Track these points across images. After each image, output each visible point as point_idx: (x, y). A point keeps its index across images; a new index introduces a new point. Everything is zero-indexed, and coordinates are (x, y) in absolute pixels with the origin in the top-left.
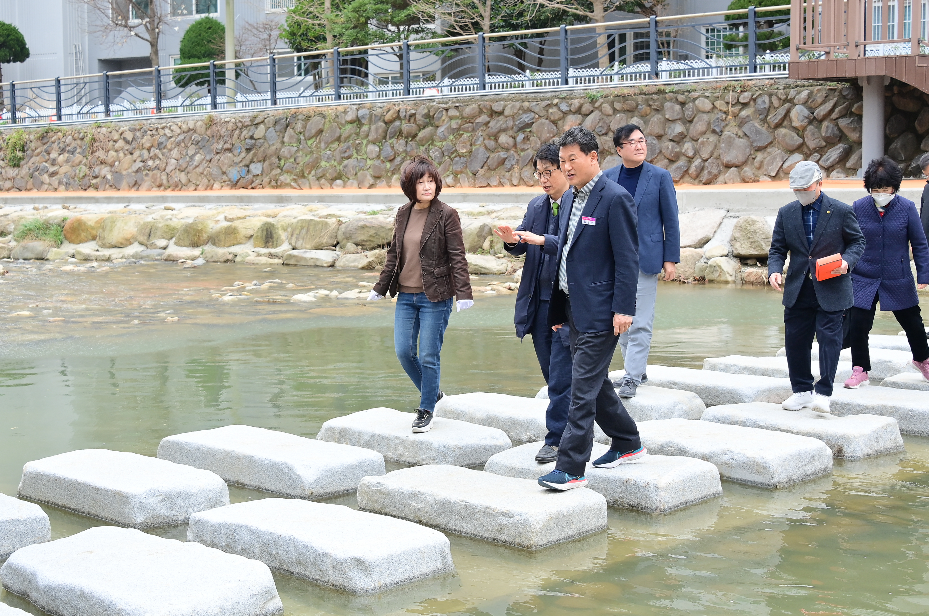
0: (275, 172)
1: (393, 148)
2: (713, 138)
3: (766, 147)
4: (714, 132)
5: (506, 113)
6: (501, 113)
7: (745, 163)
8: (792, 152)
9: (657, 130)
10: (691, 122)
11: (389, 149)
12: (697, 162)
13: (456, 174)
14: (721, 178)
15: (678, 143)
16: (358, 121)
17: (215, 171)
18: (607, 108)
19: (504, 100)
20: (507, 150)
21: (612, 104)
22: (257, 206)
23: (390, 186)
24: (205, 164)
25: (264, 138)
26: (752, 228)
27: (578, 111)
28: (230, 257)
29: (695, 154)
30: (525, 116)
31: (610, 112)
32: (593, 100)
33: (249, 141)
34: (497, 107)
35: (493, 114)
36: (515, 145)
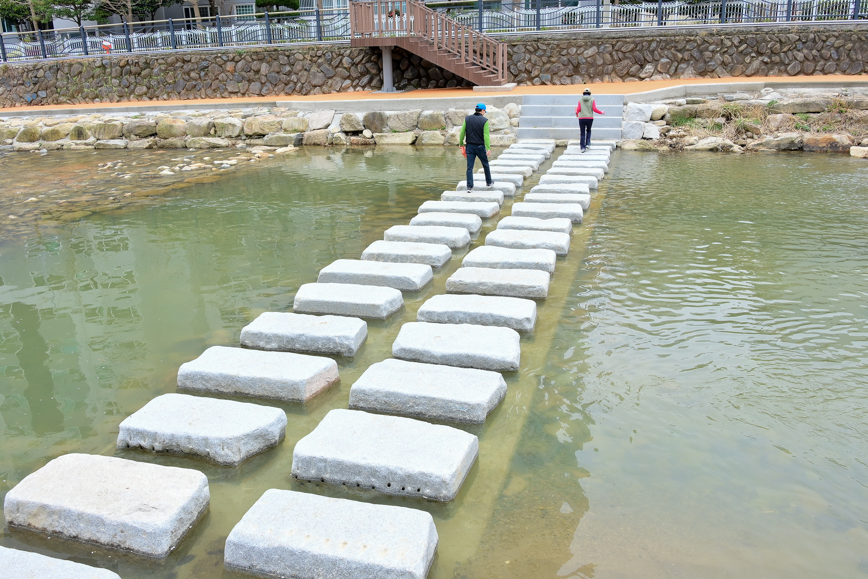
0: (55, 96)
1: (128, 80)
2: (306, 73)
3: (332, 77)
4: (306, 70)
5: (193, 61)
6: (189, 61)
7: (323, 85)
8: (345, 79)
9: (277, 69)
10: (293, 65)
11: (126, 81)
12: (299, 85)
13: (168, 94)
14: (312, 92)
15: (288, 75)
16: (103, 66)
18: (248, 58)
19: (189, 54)
20: (196, 80)
21: (251, 56)
22: (57, 116)
23: (130, 101)
25: (44, 77)
26: (351, 119)
27: (233, 60)
28: (59, 146)
29: (297, 81)
30: (204, 63)
31: (251, 60)
32: (240, 55)
33: (34, 79)
34: (187, 58)
35: (184, 61)
36: (200, 78)
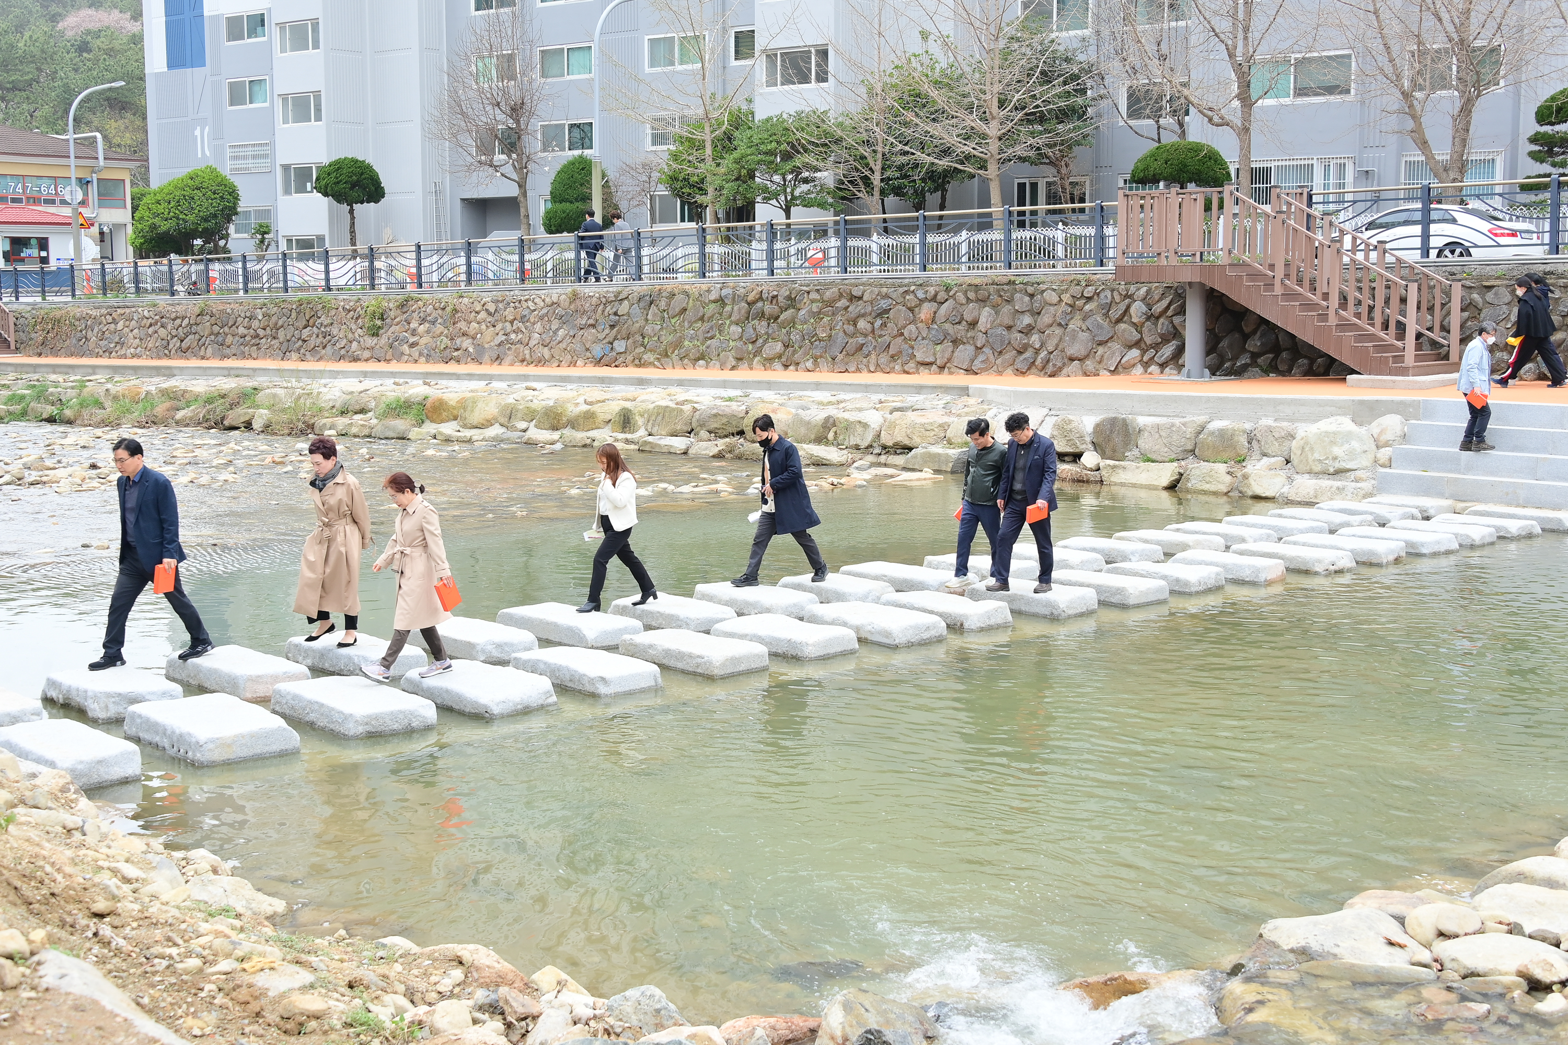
0: (637, 351)
1: (755, 329)
2: (1058, 331)
3: (1106, 342)
4: (1060, 325)
5: (865, 298)
6: (860, 298)
7: (1087, 357)
8: (1130, 347)
9: (1007, 321)
10: (1039, 313)
11: (751, 331)
12: (1043, 354)
13: (815, 359)
14: (1065, 371)
15: (1027, 334)
16: (721, 301)
17: (578, 347)
18: (961, 297)
19: (863, 284)
20: (866, 336)
21: (965, 293)
22: (617, 388)
23: (751, 369)
24: (568, 340)
25: (628, 314)
26: (1069, 427)
27: (934, 299)
28: (588, 442)
29: (1042, 346)
30: (883, 302)
31: (964, 301)
32: (948, 289)
33: (612, 317)
34: (856, 292)
35: (853, 298)
36: (873, 331)
